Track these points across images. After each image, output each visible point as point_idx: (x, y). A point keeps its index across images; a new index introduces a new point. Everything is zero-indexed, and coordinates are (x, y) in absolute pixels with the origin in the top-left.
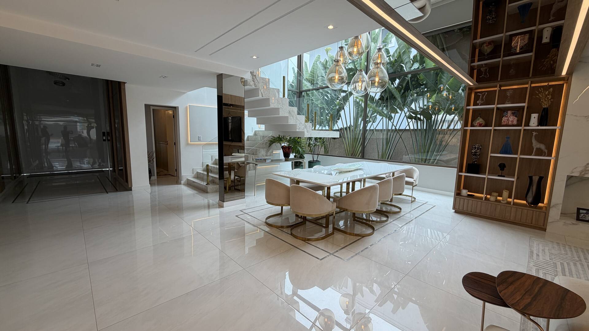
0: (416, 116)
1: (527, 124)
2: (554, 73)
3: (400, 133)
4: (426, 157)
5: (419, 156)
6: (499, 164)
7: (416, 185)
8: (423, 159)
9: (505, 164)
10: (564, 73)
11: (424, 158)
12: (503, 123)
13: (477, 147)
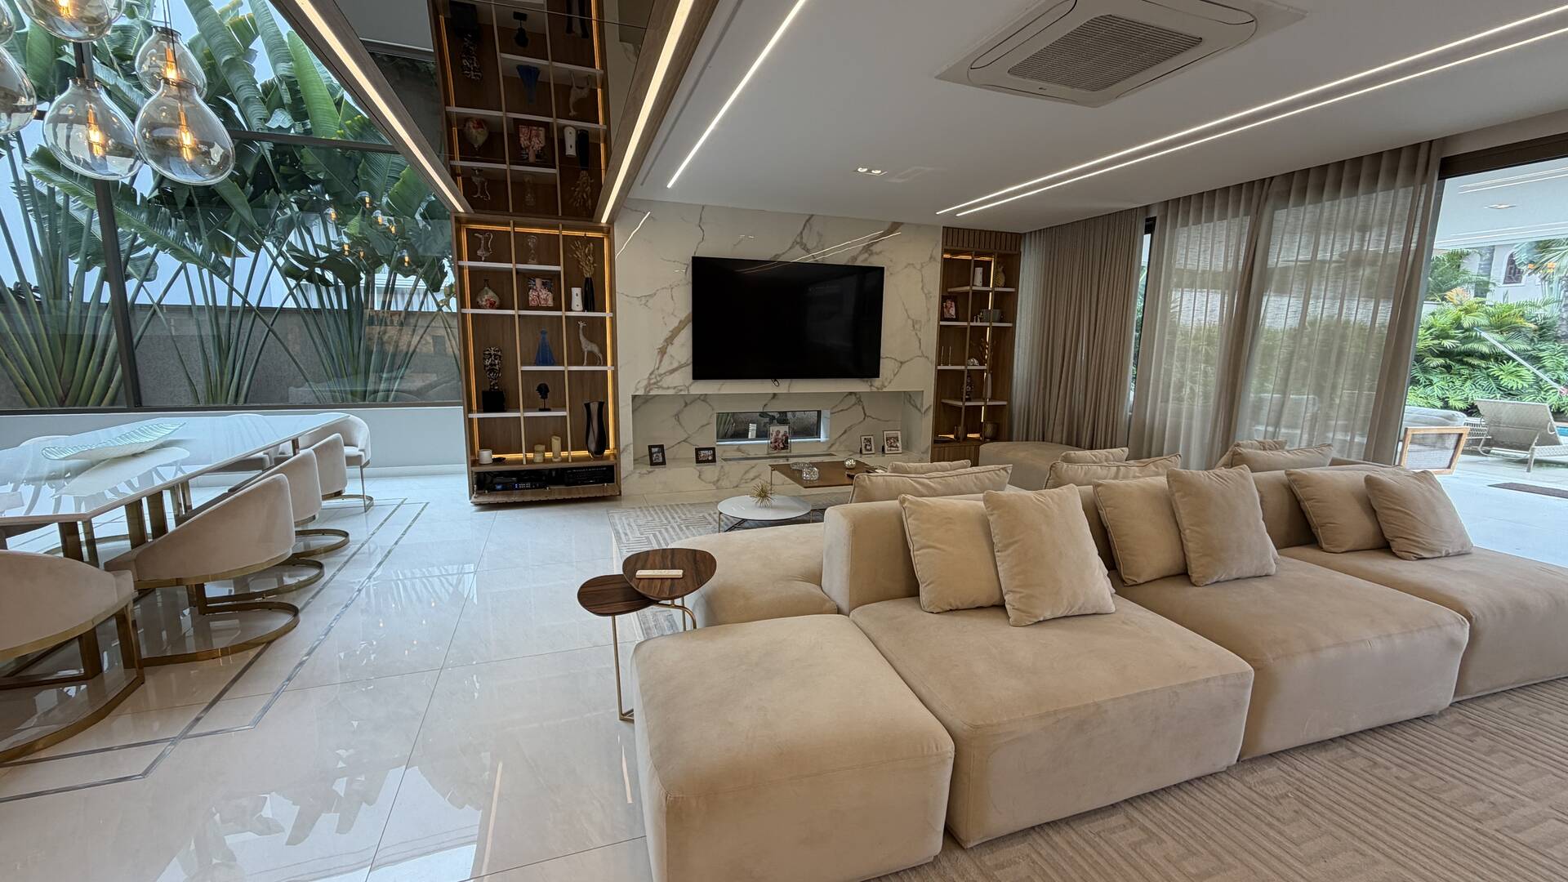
0: (312, 272)
1: (569, 309)
2: (592, 216)
3: (267, 320)
4: (363, 384)
5: (344, 386)
6: (538, 384)
7: (368, 463)
8: (356, 391)
9: (547, 383)
10: (604, 220)
11: (358, 389)
12: (532, 304)
13: (492, 352)
